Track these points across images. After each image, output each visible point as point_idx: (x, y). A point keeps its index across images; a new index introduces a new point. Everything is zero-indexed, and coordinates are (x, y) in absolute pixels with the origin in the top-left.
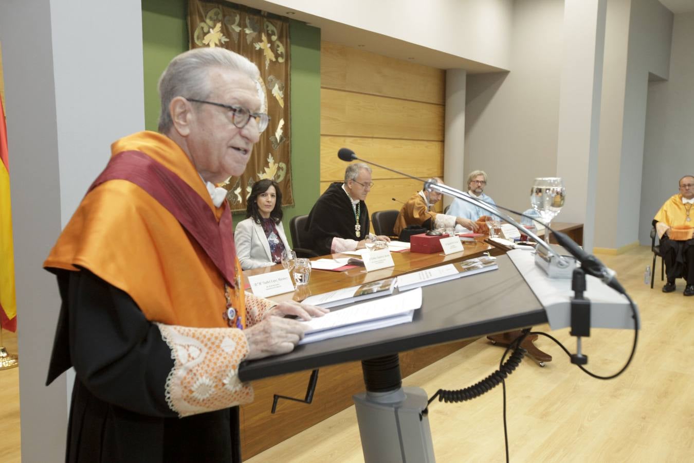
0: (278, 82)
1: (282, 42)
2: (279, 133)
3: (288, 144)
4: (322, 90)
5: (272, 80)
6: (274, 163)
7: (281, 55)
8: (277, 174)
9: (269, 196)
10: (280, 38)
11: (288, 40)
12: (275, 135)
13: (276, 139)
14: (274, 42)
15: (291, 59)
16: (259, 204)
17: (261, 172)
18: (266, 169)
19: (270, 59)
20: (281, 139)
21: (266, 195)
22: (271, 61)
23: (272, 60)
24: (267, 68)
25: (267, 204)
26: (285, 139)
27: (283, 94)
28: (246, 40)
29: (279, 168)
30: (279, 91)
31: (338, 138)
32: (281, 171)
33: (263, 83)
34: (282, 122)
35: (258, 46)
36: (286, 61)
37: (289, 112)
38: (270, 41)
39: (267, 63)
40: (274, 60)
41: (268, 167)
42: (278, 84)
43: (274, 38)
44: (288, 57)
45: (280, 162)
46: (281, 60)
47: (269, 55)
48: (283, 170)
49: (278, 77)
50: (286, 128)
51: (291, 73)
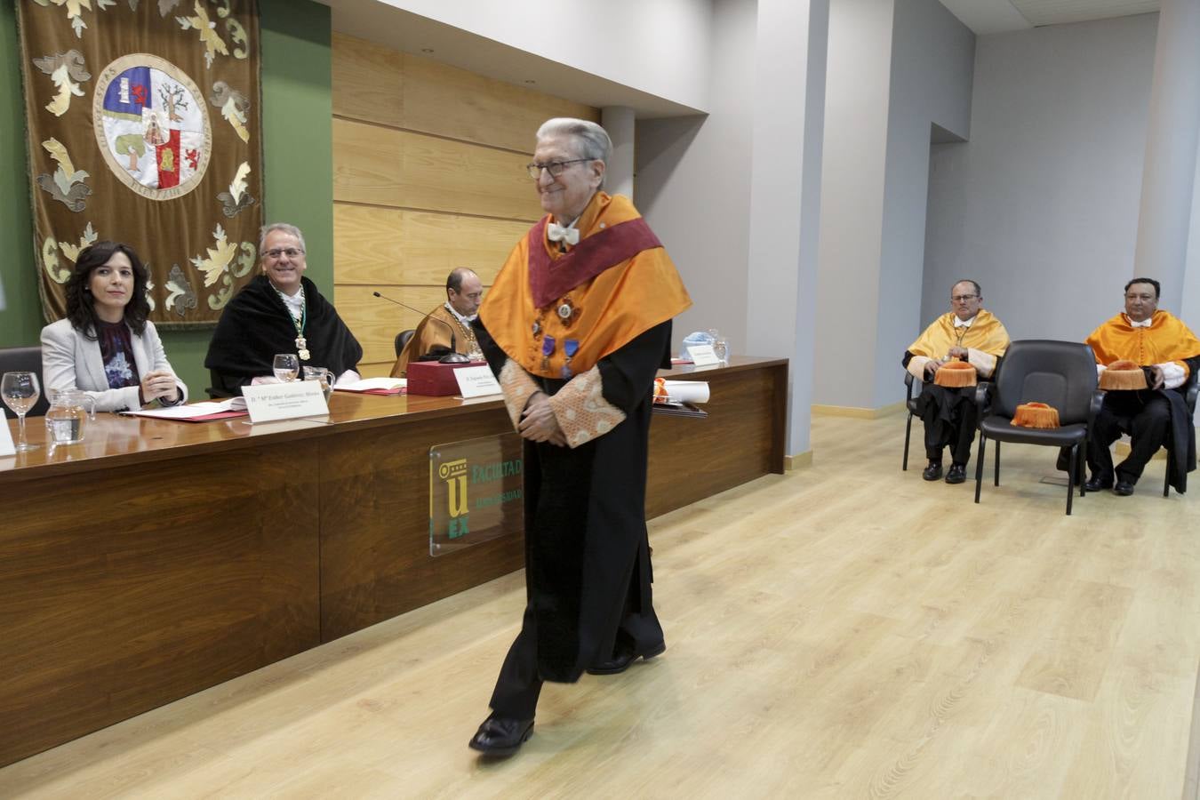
0: (234, 93)
1: (241, 22)
2: (238, 187)
3: (259, 209)
4: (334, 120)
5: (221, 91)
6: (228, 242)
7: (241, 46)
8: (234, 260)
9: (117, 272)
10: (237, 13)
11: (256, 20)
12: (228, 191)
13: (232, 198)
14: (225, 19)
15: (261, 53)
16: (96, 292)
17: (199, 257)
18: (211, 252)
19: (216, 51)
20: (244, 198)
21: (110, 271)
22: (218, 54)
23: (221, 53)
24: (208, 67)
25: (111, 288)
26: (252, 200)
27: (245, 116)
28: (158, 8)
29: (239, 252)
30: (236, 111)
31: (386, 211)
32: (244, 256)
33: (199, 93)
34: (244, 169)
35: (186, 23)
36: (253, 56)
37: (260, 151)
38: (213, 16)
39: (209, 57)
40: (225, 52)
41: (215, 248)
42: (234, 98)
43: (223, 12)
44: (255, 50)
45: (242, 240)
46: (239, 54)
47: (213, 43)
48: (248, 255)
49: (233, 84)
50: (252, 179)
51: (264, 80)
